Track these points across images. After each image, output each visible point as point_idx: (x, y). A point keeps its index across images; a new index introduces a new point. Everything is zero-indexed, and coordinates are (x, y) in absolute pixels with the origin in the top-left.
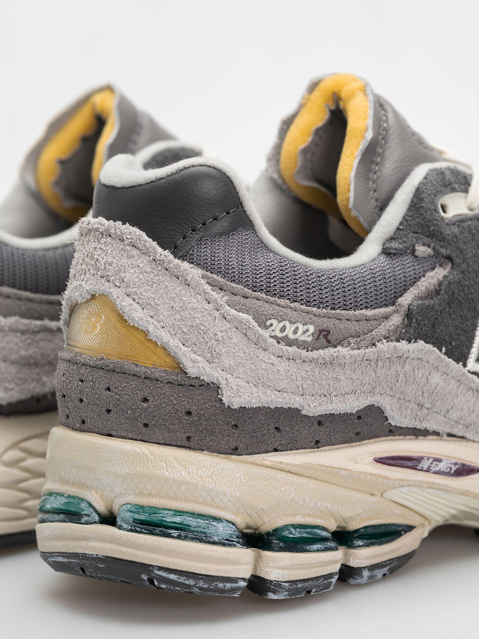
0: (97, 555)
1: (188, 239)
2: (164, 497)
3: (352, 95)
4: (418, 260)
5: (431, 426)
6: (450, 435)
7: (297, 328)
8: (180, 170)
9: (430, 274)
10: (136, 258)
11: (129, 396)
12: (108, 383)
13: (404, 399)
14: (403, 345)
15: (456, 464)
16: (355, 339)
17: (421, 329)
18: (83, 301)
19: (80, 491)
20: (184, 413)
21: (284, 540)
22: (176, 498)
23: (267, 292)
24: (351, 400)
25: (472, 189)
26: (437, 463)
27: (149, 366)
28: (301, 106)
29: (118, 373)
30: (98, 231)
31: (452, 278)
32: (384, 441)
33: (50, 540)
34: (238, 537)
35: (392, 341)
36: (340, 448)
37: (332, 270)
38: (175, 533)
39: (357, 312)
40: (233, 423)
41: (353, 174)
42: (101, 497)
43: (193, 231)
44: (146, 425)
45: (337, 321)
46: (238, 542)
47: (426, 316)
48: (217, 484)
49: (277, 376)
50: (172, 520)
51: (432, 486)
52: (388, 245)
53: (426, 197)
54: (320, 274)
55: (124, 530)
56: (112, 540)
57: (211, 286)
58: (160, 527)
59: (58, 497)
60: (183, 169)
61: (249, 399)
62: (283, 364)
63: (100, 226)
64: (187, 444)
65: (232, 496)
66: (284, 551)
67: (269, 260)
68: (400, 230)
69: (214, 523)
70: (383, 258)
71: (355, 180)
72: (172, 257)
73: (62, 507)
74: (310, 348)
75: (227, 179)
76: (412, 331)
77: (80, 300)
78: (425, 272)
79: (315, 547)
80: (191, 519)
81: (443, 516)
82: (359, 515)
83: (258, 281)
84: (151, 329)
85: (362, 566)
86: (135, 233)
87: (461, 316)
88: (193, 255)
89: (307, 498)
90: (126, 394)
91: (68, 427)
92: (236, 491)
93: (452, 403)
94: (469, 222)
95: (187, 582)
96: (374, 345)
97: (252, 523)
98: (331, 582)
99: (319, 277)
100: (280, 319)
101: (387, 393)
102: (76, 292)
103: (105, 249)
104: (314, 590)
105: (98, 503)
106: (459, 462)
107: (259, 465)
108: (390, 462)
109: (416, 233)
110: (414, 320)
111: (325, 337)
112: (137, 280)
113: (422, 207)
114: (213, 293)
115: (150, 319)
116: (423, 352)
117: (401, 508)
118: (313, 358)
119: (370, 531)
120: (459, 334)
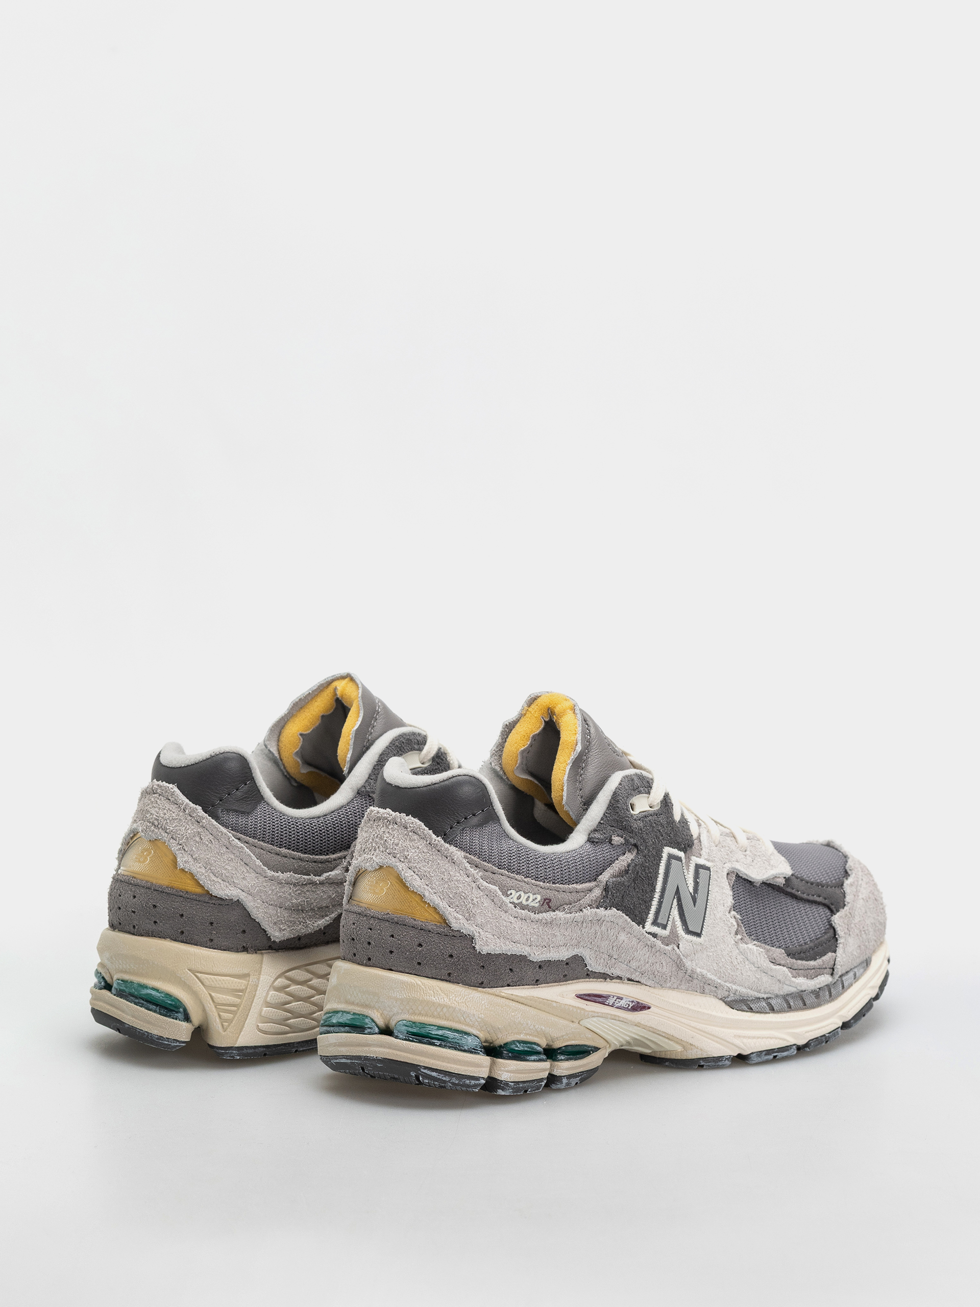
0: (376, 1057)
1: (453, 829)
2: (430, 1016)
3: (564, 713)
4: (614, 847)
5: (617, 972)
6: (629, 980)
7: (529, 897)
8: (450, 778)
9: (621, 858)
10: (416, 842)
11: (408, 942)
12: (393, 932)
13: (599, 951)
14: (601, 911)
15: (633, 1002)
16: (568, 906)
17: (615, 900)
18: (372, 870)
19: (365, 1010)
20: (447, 956)
21: (512, 1051)
22: (439, 1017)
23: (509, 870)
24: (563, 951)
25: (653, 791)
26: (620, 1000)
27: (423, 920)
28: (521, 716)
29: (400, 924)
30: (386, 819)
31: (637, 861)
32: (582, 982)
33: (334, 1046)
34: (480, 1048)
35: (593, 908)
36: (552, 986)
37: (553, 854)
38: (438, 1043)
39: (571, 886)
40: (481, 964)
41: (566, 778)
42: (381, 1015)
43: (457, 823)
44: (419, 964)
45: (556, 892)
46: (481, 1051)
47: (618, 890)
48: (469, 1008)
49: (513, 932)
50: (436, 1033)
51: (614, 1018)
52: (592, 835)
53: (621, 800)
54: (545, 857)
55: (400, 1039)
56: (390, 1046)
57: (470, 864)
58: (427, 1038)
59: (344, 1014)
60: (452, 778)
61: (494, 947)
62: (518, 923)
63: (388, 816)
64: (447, 977)
65: (479, 1017)
66: (512, 1059)
67: (510, 846)
68: (601, 824)
69: (465, 1037)
70: (588, 845)
71: (568, 783)
72: (443, 842)
73: (348, 1022)
74: (537, 912)
75: (483, 786)
76: (608, 901)
77: (370, 869)
78: (618, 856)
79: (533, 1058)
80: (450, 1033)
81: (620, 1042)
82: (562, 1036)
83: (502, 861)
84: (427, 894)
85: (563, 1075)
86: (416, 823)
87: (642, 890)
88: (457, 841)
89: (529, 1022)
90: (406, 941)
91: (353, 962)
92: (481, 1014)
93: (633, 956)
94: (650, 818)
95: (444, 1079)
96: (581, 910)
97: (489, 1038)
98: (541, 1085)
99: (544, 859)
100: (517, 890)
101: (588, 946)
102: (366, 863)
103: (392, 833)
104: (529, 1090)
105: (379, 1019)
106: (635, 1000)
107: (498, 996)
108: (587, 998)
109: (613, 827)
110: (610, 893)
111: (548, 904)
112: (417, 858)
113: (618, 807)
114: (471, 869)
115: (426, 887)
116: (615, 916)
117: (592, 1033)
118: (539, 919)
119: (570, 1049)
120: (640, 904)
